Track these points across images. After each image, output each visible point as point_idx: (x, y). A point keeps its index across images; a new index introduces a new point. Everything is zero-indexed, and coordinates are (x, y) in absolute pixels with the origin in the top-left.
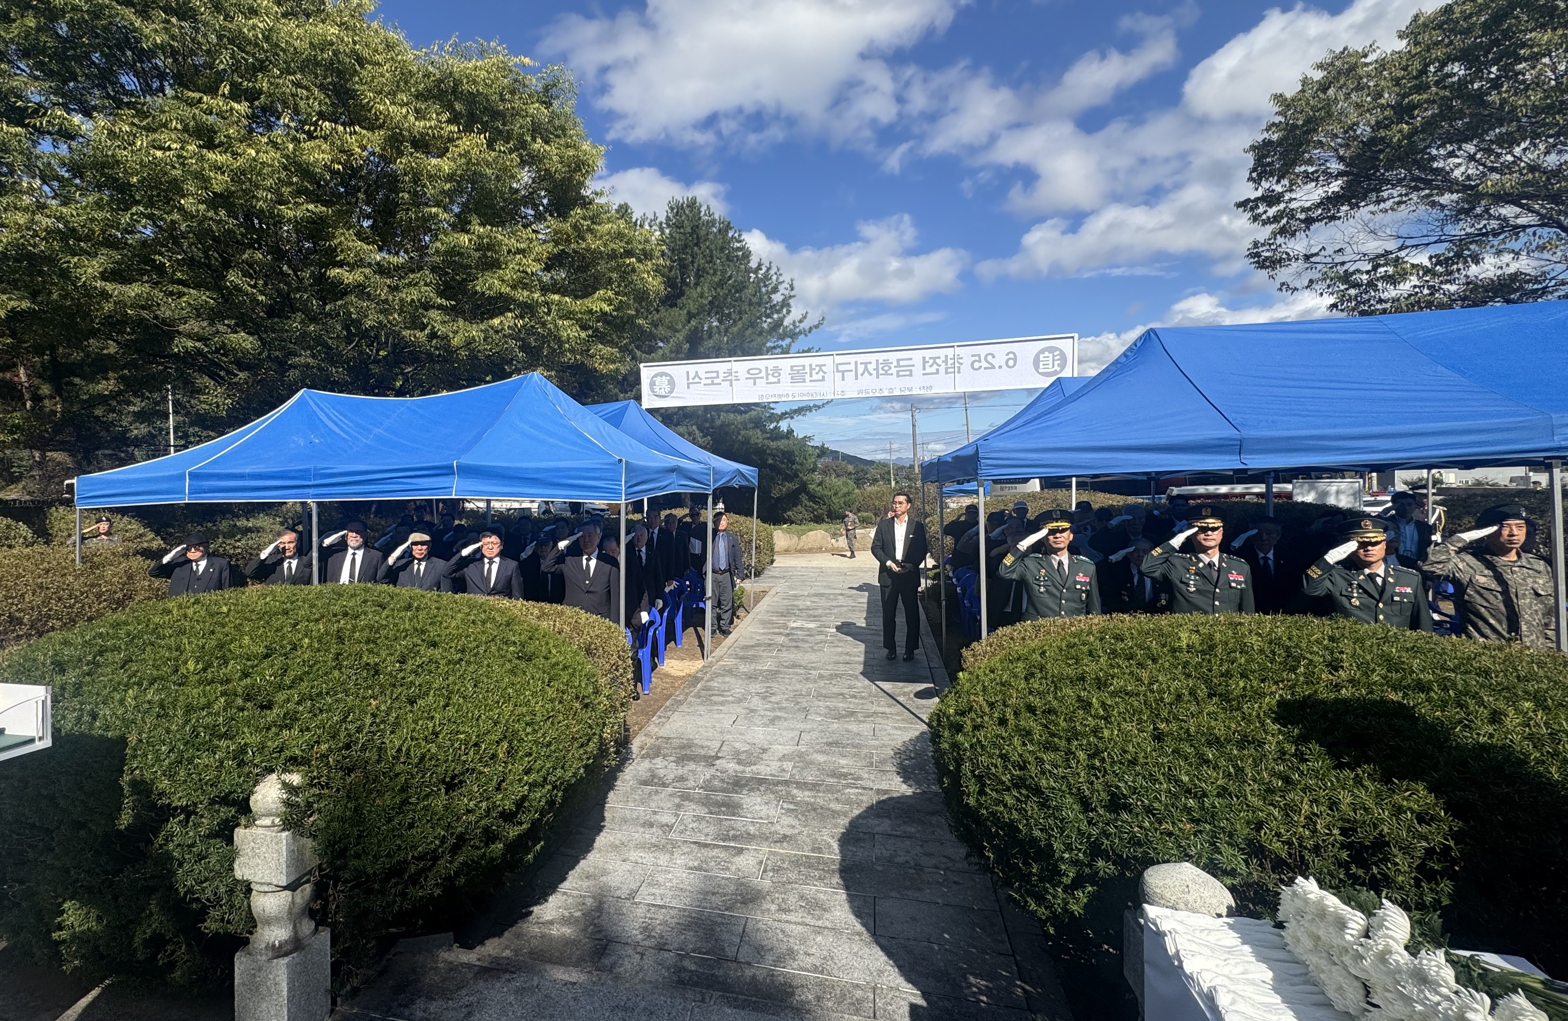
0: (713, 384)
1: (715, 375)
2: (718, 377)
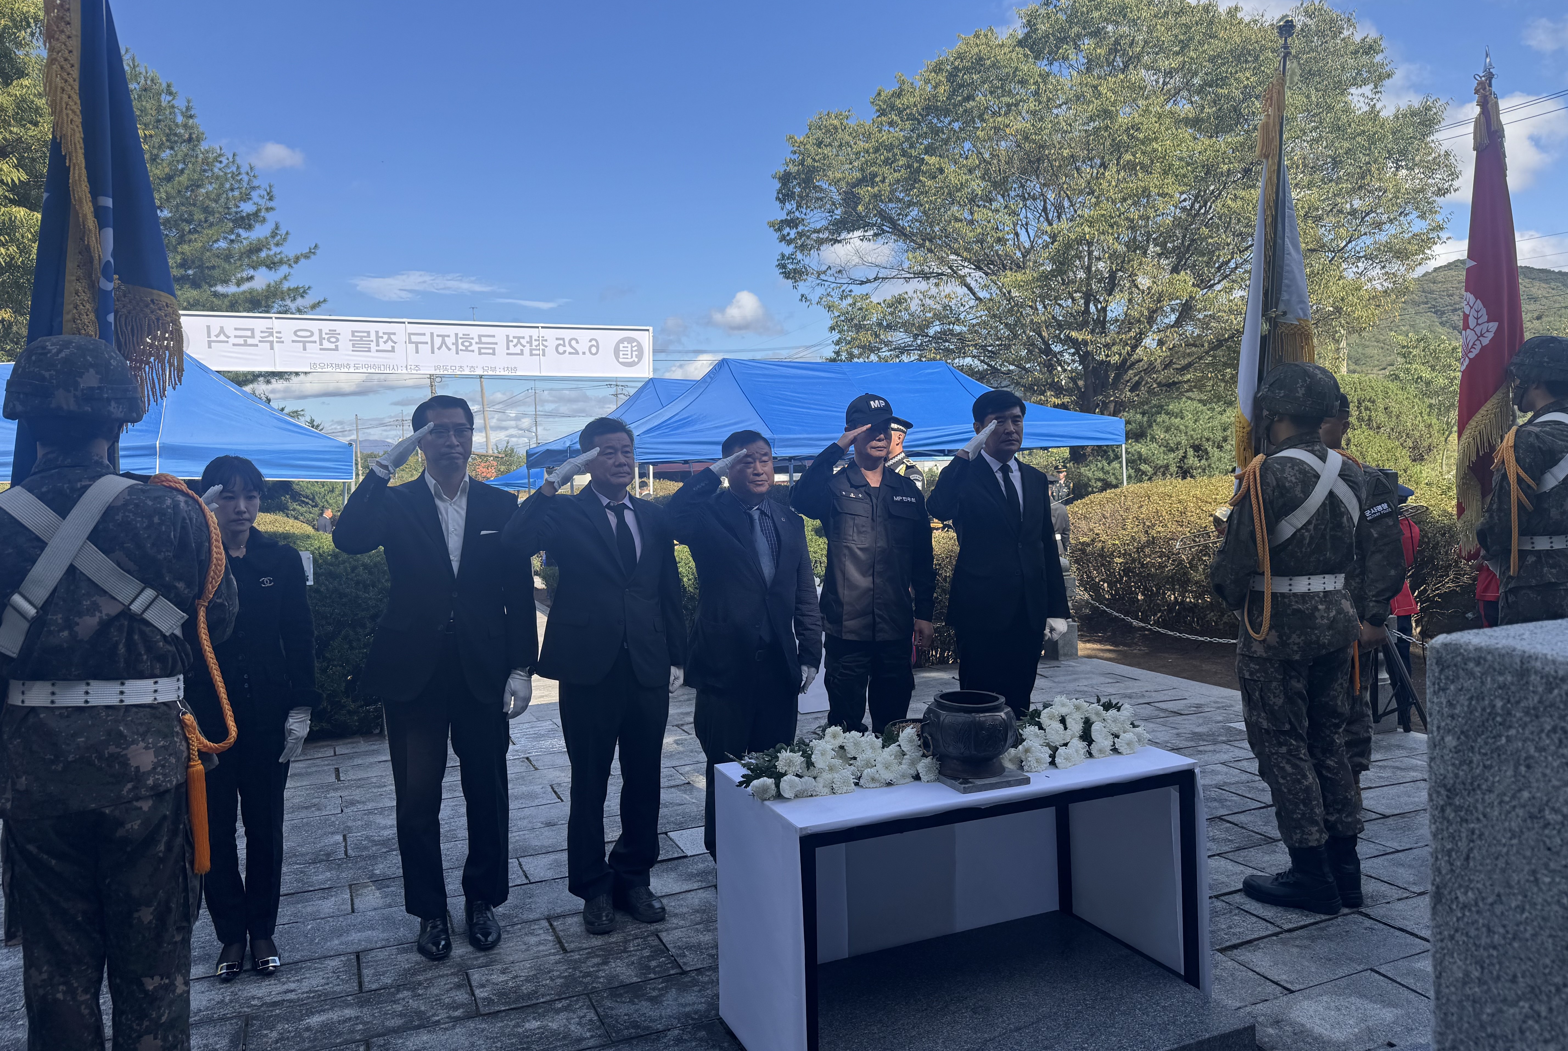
0: (245, 344)
1: (249, 333)
2: (253, 337)
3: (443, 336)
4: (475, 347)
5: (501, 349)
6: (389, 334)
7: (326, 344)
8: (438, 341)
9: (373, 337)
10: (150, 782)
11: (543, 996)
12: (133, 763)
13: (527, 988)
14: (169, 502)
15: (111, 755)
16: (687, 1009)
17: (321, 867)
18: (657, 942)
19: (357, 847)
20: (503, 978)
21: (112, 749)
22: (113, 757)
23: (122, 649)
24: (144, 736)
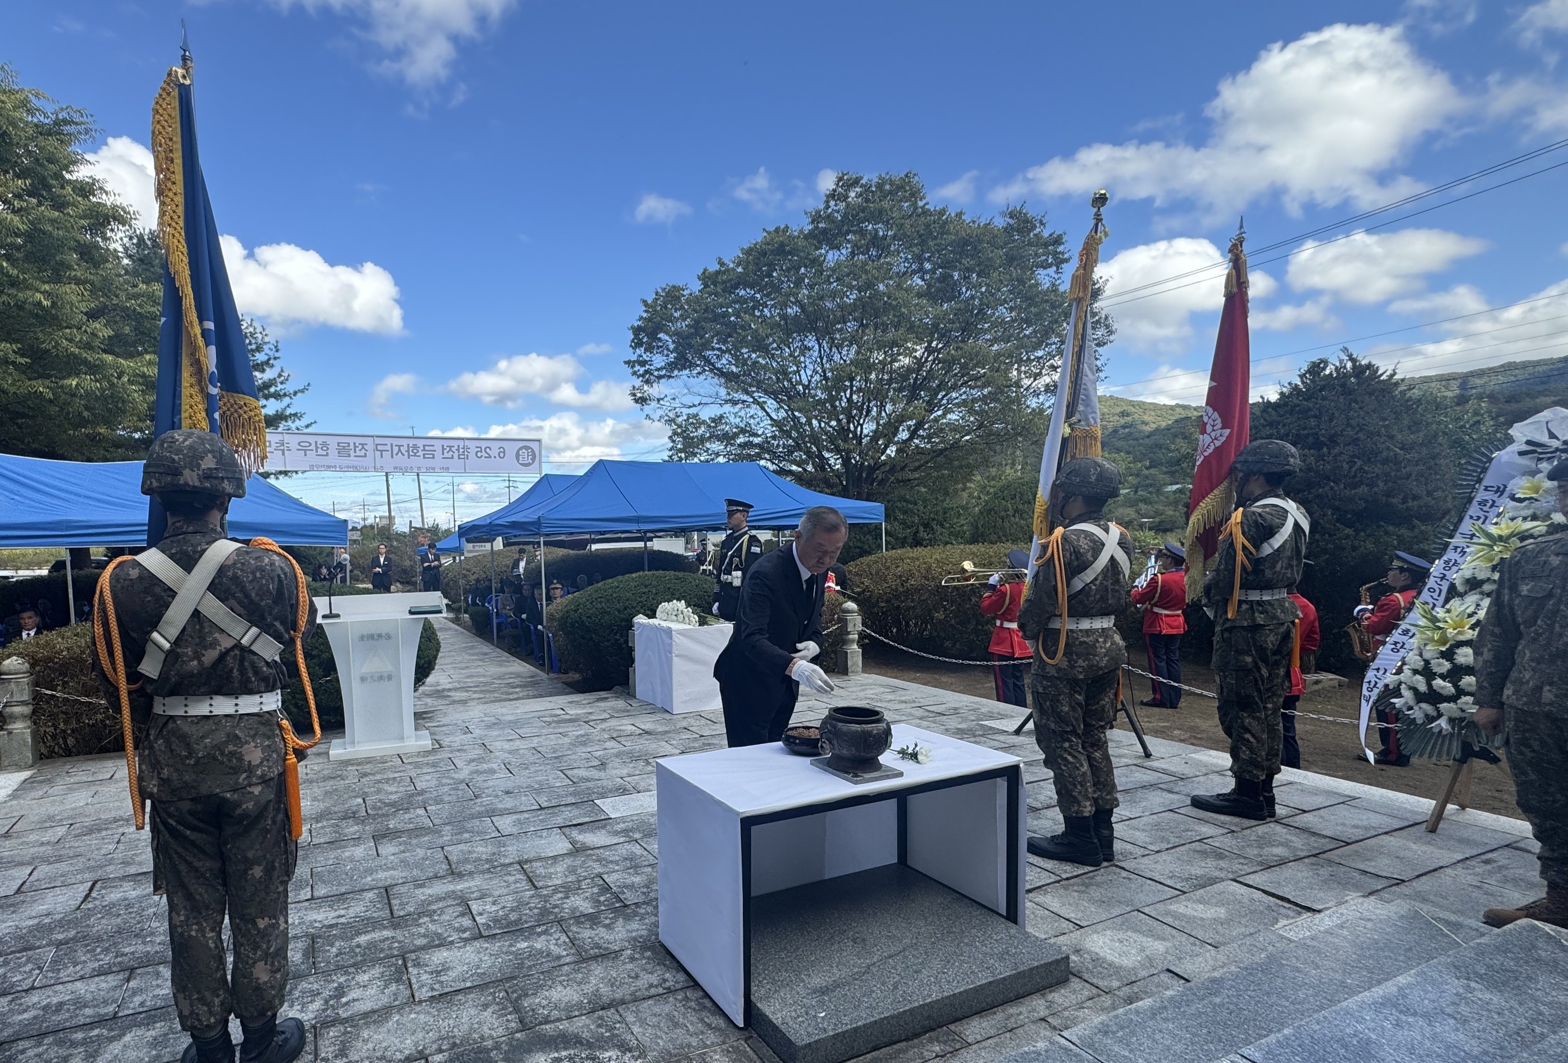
3: (399, 446)
4: (421, 453)
5: (438, 454)
6: (363, 445)
7: (320, 452)
8: (396, 449)
9: (352, 447)
10: (259, 773)
11: (526, 922)
12: (247, 758)
13: (513, 917)
14: (267, 560)
15: (230, 752)
16: (634, 934)
17: (351, 821)
18: (601, 882)
19: (374, 808)
20: (494, 908)
21: (231, 748)
22: (232, 754)
23: (236, 673)
24: (253, 737)
